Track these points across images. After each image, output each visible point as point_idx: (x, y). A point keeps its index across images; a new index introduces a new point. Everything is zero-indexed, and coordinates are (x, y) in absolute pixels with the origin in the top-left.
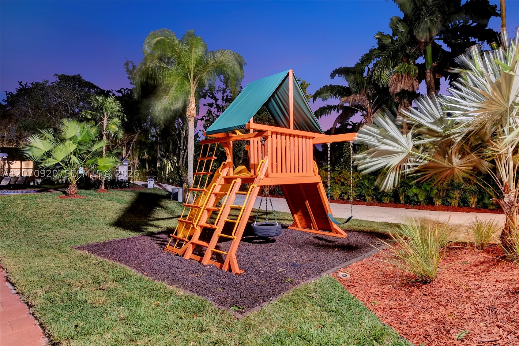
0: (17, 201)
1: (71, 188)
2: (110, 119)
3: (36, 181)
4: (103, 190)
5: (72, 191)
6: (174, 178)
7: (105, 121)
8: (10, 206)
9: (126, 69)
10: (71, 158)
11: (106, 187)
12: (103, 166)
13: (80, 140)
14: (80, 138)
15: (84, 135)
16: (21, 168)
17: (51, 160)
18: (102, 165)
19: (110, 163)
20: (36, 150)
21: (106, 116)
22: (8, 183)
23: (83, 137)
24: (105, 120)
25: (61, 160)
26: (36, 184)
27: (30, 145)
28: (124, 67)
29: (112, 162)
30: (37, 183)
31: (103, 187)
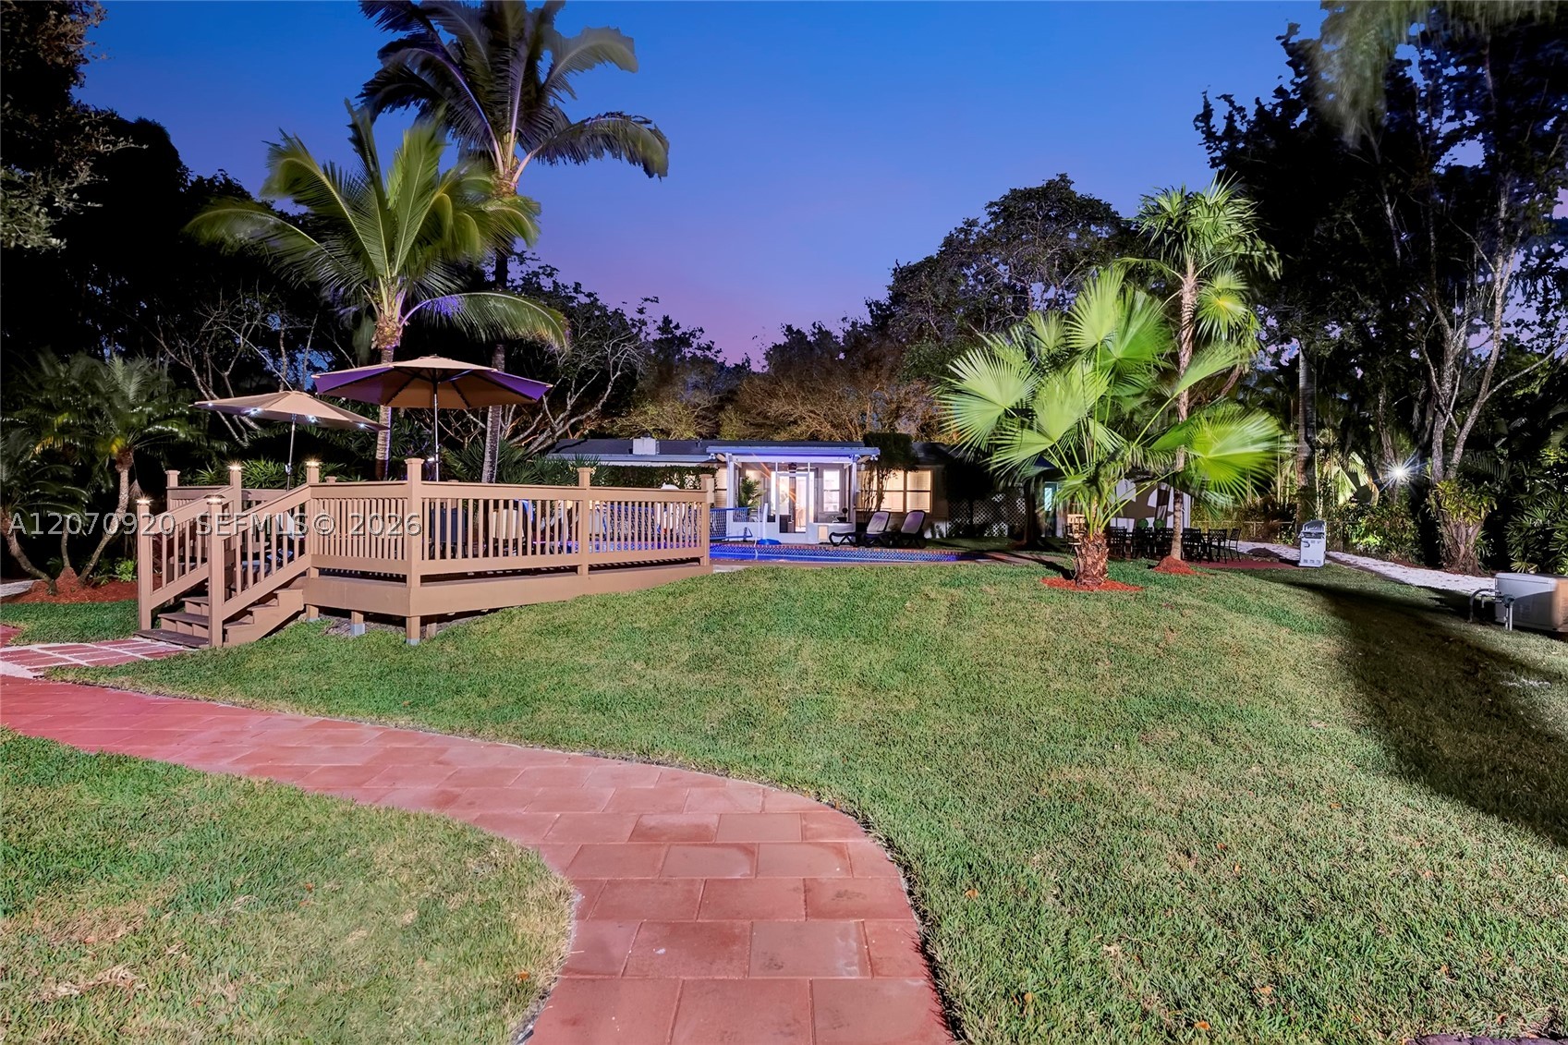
0: (927, 589)
1: (1087, 549)
2: (1206, 277)
3: (938, 527)
4: (1176, 564)
5: (1090, 561)
6: (1393, 529)
7: (1186, 288)
8: (908, 604)
9: (1203, 132)
10: (1087, 431)
11: (1189, 555)
12: (1214, 461)
13: (1120, 356)
14: (1118, 352)
15: (1136, 336)
16: (905, 491)
17: (1028, 436)
18: (1211, 455)
19: (1245, 445)
20: (975, 405)
21: (1190, 268)
22: (882, 529)
23: (1131, 343)
24: (1189, 282)
25: (1059, 438)
26: (938, 537)
27: (960, 386)
28: (1197, 128)
29: (1255, 442)
30: (941, 535)
31: (1176, 553)
